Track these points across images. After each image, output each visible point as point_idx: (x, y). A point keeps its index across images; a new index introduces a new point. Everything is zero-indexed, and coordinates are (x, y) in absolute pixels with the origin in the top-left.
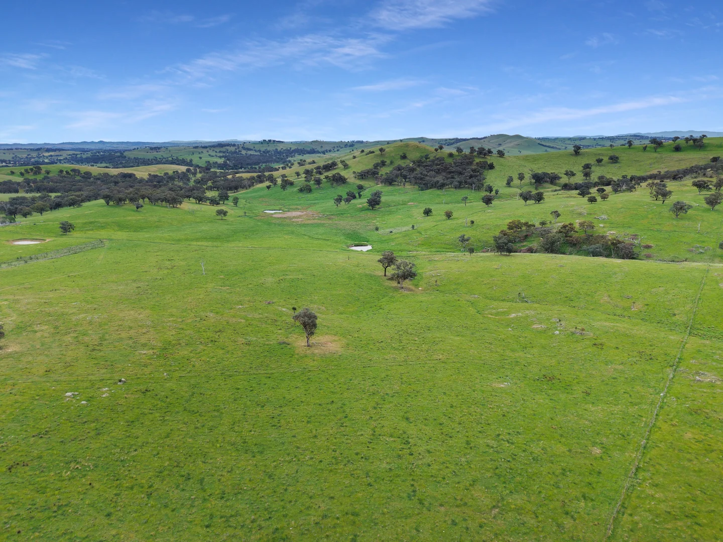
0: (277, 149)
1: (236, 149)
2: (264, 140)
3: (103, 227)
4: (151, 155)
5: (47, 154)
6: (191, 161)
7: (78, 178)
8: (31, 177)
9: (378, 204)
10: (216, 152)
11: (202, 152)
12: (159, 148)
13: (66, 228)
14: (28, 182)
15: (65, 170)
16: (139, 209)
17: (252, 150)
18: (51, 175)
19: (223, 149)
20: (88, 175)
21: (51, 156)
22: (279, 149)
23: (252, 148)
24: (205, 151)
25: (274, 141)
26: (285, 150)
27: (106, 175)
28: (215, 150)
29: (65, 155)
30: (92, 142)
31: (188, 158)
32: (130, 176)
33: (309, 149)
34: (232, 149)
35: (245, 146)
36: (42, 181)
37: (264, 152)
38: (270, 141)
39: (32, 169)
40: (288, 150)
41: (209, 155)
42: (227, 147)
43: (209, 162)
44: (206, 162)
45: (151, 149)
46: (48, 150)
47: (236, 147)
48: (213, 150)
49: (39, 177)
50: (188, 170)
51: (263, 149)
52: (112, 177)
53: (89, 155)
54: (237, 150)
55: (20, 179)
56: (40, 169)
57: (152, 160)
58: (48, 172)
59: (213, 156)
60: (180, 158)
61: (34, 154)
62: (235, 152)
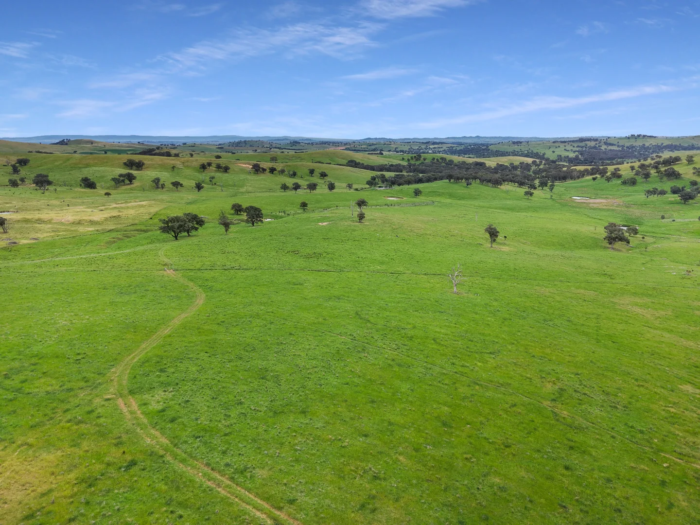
0: (644, 145)
1: (596, 144)
2: (632, 135)
3: (439, 195)
4: (510, 149)
5: (432, 147)
6: (544, 154)
7: (444, 164)
8: (412, 162)
9: (692, 199)
10: (574, 147)
11: (559, 147)
12: (521, 143)
13: (417, 193)
14: (410, 165)
15: (436, 158)
16: (469, 186)
17: (615, 145)
18: (426, 161)
19: (583, 144)
20: (451, 161)
21: (435, 148)
22: (647, 144)
23: (615, 143)
24: (562, 145)
25: (644, 136)
26: (655, 146)
27: (464, 163)
28: (573, 144)
29: (445, 147)
30: (471, 137)
31: (541, 151)
32: (482, 165)
33: (686, 145)
34: (593, 144)
35: (607, 142)
36: (419, 165)
37: (627, 147)
38: (639, 136)
39: (415, 157)
40: (659, 146)
41: (565, 149)
42: (587, 142)
43: (560, 156)
44: (558, 156)
45: (514, 143)
46: (434, 143)
47: (597, 142)
48: (571, 145)
49: (418, 163)
50: (534, 162)
51: (627, 144)
52: (467, 164)
53: (462, 148)
54: (597, 146)
55: (405, 163)
56: (420, 156)
57: (509, 153)
58: (425, 159)
59: (568, 151)
60: (535, 151)
61: (423, 147)
62: (595, 147)
